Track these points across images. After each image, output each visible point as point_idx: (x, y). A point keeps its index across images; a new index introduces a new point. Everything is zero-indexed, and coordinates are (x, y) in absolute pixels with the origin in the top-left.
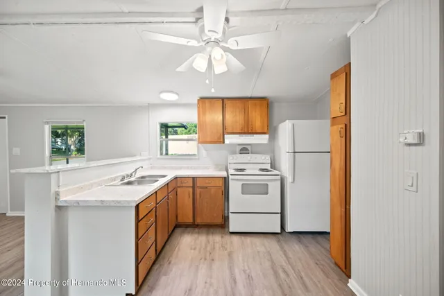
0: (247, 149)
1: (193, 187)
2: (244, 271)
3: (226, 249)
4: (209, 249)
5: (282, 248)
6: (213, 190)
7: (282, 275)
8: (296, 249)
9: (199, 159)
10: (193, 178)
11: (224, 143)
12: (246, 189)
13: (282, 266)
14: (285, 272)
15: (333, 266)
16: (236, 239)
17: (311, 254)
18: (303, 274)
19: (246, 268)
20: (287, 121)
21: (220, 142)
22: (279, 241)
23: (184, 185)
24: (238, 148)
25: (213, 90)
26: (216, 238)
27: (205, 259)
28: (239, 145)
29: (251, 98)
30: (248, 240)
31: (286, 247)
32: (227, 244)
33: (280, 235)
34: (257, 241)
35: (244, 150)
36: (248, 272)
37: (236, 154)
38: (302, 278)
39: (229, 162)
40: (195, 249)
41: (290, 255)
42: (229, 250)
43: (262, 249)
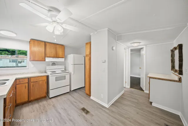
0: (55, 64)
1: (28, 83)
2: (62, 108)
3: (51, 105)
4: (42, 108)
5: (72, 96)
6: (41, 82)
7: (75, 103)
8: (76, 95)
9: (28, 69)
10: (28, 78)
11: (45, 61)
12: (57, 79)
13: (74, 101)
14: (75, 102)
15: (86, 95)
16: (53, 99)
17: (80, 94)
18: (80, 100)
19: (62, 107)
20: (72, 54)
21: (43, 61)
22: (70, 94)
23: (21, 83)
24: (51, 63)
25: (55, 40)
26: (44, 103)
27: (42, 113)
28: (51, 62)
29: (58, 44)
30: (59, 98)
31: (73, 95)
32: (50, 103)
33: (69, 93)
34: (62, 97)
35: (54, 64)
36: (63, 108)
37: (50, 65)
38: (80, 102)
39: (47, 69)
40: (34, 111)
41: (75, 97)
42: (52, 104)
43: (65, 99)
